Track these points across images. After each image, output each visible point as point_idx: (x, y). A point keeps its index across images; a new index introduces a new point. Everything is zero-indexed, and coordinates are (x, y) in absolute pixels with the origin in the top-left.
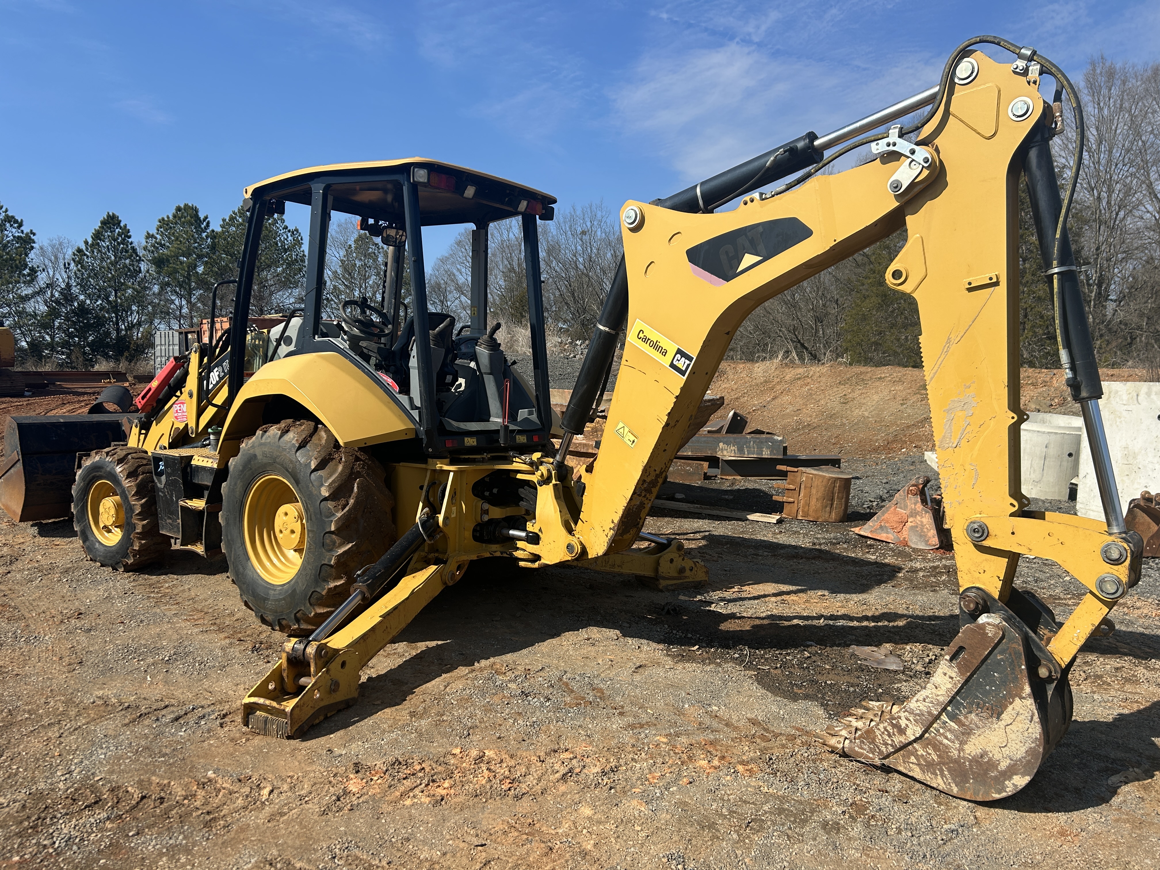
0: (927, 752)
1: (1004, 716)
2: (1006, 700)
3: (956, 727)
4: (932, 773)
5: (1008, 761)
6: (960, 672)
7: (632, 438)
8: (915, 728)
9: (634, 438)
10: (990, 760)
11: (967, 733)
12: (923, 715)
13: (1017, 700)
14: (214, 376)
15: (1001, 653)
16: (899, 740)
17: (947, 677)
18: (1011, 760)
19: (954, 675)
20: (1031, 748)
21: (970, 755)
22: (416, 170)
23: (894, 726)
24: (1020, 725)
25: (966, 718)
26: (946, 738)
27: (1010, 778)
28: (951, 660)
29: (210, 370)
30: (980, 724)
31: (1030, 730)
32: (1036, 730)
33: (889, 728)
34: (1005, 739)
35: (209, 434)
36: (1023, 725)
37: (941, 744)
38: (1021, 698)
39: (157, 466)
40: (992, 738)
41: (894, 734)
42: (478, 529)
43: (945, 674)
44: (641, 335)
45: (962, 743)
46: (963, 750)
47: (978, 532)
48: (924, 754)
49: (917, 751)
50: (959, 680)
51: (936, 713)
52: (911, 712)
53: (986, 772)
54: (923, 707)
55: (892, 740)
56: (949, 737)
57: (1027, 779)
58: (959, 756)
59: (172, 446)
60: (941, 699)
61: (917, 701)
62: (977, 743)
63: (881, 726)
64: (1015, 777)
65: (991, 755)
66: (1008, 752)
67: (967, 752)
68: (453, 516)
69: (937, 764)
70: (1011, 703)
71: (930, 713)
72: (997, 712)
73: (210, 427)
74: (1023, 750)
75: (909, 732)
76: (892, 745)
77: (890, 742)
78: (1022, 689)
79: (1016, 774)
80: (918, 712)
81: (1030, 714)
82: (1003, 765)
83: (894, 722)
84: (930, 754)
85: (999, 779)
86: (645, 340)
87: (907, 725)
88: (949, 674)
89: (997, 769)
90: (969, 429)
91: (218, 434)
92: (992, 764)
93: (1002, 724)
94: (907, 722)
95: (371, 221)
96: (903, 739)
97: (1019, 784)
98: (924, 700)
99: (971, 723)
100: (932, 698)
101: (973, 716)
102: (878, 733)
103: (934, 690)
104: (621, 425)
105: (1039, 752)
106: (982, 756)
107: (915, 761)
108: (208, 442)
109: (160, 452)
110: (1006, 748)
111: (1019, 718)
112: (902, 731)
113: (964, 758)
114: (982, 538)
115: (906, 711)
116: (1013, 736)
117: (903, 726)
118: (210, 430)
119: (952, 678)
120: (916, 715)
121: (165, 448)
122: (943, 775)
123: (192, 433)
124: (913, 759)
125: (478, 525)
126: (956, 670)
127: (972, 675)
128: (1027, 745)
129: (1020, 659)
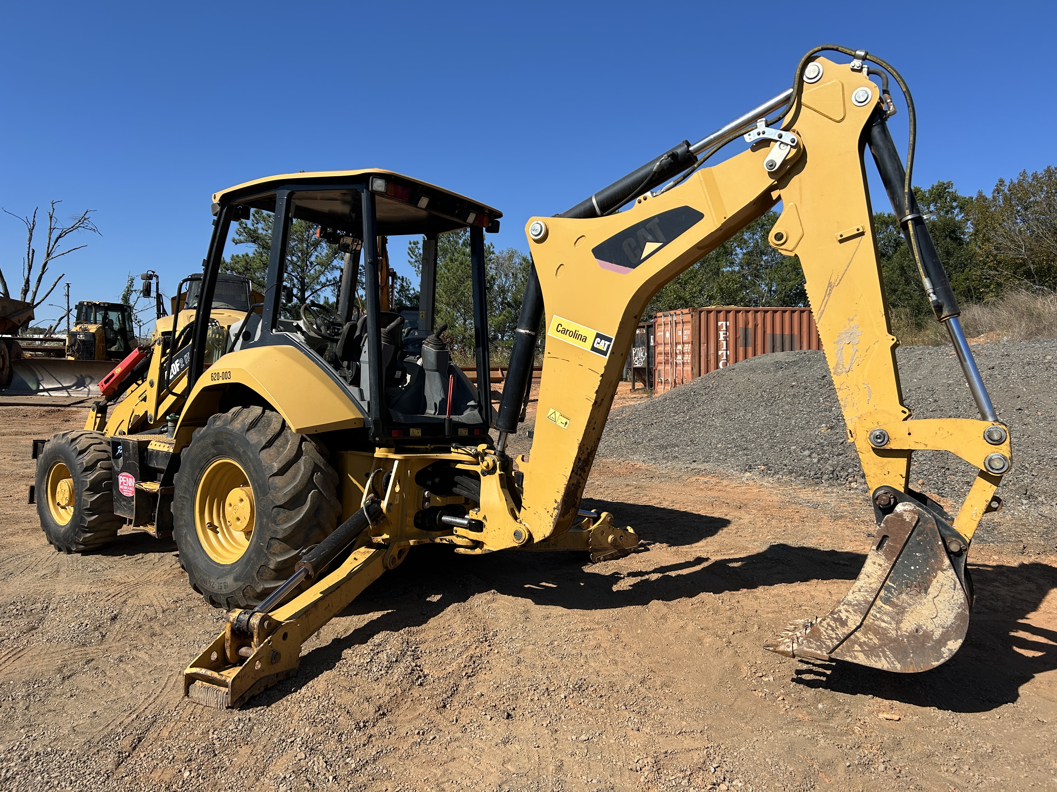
0: (868, 637)
1: (930, 590)
2: (930, 576)
3: (891, 609)
4: (875, 656)
5: (941, 630)
6: (887, 558)
7: (564, 420)
8: (855, 618)
9: (566, 420)
10: (925, 632)
11: (901, 611)
12: (861, 604)
13: (939, 572)
14: (175, 367)
15: (918, 535)
16: (842, 632)
17: (876, 566)
18: (943, 628)
19: (882, 562)
20: (958, 613)
21: (906, 632)
22: (374, 179)
23: (835, 620)
24: (946, 595)
25: (898, 599)
26: (884, 621)
27: (945, 645)
28: (877, 549)
29: (171, 362)
30: (911, 602)
31: (955, 597)
32: (960, 596)
33: (832, 623)
34: (935, 611)
35: (167, 421)
36: (948, 594)
37: (880, 627)
38: (943, 570)
39: (115, 450)
40: (923, 612)
41: (837, 628)
42: (420, 516)
43: (874, 563)
44: (560, 328)
45: (898, 622)
46: (900, 629)
47: (879, 438)
48: (866, 640)
49: (859, 639)
50: (887, 565)
51: (871, 600)
52: (849, 604)
53: (923, 645)
54: (859, 597)
55: (836, 634)
56: (886, 619)
57: (960, 642)
58: (897, 635)
59: (131, 432)
60: (874, 586)
61: (853, 592)
62: (911, 619)
63: (824, 623)
64: (949, 643)
65: (925, 628)
66: (939, 622)
67: (904, 629)
68: (396, 503)
69: (880, 647)
70: (935, 577)
71: (866, 601)
72: (924, 587)
73: (169, 415)
74: (952, 616)
75: (850, 623)
76: (836, 639)
77: (834, 636)
78: (942, 562)
79: (949, 640)
80: (856, 602)
81: (953, 583)
82: (937, 635)
83: (835, 616)
84: (871, 639)
85: (936, 647)
86: (565, 331)
87: (847, 617)
88: (877, 562)
89: (932, 639)
90: (858, 354)
91: (175, 421)
92: (928, 636)
93: (930, 597)
94: (847, 614)
95: (329, 230)
96: (846, 631)
97: (953, 648)
98: (860, 591)
99: (903, 603)
100: (866, 587)
101: (904, 596)
102: (822, 629)
103: (867, 580)
104: (552, 411)
105: (966, 615)
106: (917, 631)
107: (859, 649)
108: (166, 429)
109: (119, 437)
110: (937, 618)
111: (944, 589)
112: (844, 623)
113: (901, 636)
114: (884, 443)
115: (845, 604)
116: (941, 606)
117: (844, 618)
118: (168, 418)
119: (880, 565)
120: (854, 605)
121: (124, 434)
122: (886, 656)
123: (151, 420)
124: (857, 647)
125: (420, 512)
126: (884, 557)
127: (897, 559)
128: (954, 611)
129: (936, 536)
